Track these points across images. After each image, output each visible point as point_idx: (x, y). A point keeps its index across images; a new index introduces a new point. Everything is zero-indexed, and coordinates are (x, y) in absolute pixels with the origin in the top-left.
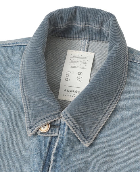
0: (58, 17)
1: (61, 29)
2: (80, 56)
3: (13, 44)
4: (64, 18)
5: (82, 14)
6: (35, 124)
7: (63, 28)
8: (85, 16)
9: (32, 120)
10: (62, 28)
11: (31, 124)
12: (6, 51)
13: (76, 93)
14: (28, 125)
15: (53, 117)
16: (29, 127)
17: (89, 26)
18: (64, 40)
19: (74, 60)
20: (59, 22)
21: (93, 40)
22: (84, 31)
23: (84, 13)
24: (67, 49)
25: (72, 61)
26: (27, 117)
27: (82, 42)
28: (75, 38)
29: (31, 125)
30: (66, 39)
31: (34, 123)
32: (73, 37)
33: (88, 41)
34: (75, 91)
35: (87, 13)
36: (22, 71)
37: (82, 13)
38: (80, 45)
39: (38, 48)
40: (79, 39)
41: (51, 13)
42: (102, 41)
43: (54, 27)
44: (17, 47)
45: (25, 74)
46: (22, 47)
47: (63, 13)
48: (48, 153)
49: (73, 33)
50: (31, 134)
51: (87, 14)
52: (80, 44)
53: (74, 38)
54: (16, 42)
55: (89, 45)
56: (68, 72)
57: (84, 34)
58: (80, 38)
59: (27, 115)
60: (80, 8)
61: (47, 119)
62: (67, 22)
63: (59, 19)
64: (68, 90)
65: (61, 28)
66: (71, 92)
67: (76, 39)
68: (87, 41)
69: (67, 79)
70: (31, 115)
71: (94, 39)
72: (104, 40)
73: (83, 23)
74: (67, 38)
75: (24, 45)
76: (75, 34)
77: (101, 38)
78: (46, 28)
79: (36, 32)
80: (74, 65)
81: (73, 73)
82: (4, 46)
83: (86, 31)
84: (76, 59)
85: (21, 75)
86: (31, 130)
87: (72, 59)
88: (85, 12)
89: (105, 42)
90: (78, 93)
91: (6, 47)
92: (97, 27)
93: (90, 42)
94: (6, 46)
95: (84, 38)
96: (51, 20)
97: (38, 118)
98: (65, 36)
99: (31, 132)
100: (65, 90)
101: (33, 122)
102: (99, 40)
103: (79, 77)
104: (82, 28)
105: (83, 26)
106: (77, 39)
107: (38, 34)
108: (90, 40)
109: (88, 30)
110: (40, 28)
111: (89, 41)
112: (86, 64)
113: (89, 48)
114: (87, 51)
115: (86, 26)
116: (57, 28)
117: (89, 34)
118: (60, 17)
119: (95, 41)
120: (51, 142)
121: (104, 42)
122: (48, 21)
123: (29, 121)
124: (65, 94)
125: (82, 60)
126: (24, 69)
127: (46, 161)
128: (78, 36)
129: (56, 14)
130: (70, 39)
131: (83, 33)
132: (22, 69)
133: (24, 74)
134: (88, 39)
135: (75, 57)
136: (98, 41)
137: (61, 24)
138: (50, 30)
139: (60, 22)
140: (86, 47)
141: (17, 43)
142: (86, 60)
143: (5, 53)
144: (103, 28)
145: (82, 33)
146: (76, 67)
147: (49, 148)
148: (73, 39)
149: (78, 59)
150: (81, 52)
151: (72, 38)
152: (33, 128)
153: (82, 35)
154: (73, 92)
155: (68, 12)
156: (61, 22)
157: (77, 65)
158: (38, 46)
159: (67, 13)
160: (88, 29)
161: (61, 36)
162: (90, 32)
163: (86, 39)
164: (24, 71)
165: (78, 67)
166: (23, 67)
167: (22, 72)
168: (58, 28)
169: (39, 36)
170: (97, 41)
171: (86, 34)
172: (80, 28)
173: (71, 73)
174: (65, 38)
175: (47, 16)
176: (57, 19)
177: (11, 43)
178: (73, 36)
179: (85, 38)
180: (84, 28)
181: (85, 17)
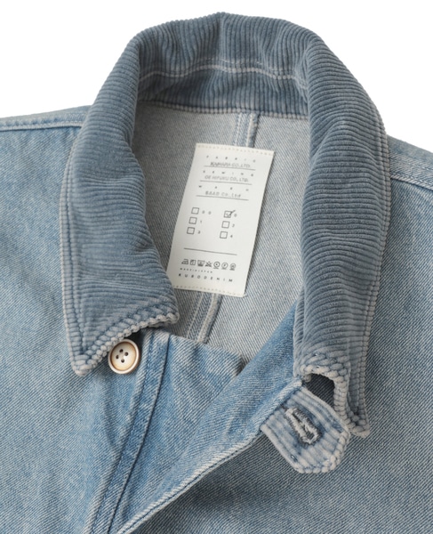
0: (165, 43)
1: (177, 81)
2: (231, 161)
3: (45, 122)
4: (184, 48)
5: (233, 36)
6: (98, 338)
7: (182, 75)
8: (243, 39)
9: (87, 328)
10: (180, 78)
11: (84, 339)
12: (26, 142)
13: (216, 268)
14: (74, 344)
15: (145, 313)
16: (78, 348)
17: (257, 70)
18: (186, 115)
19: (215, 175)
20: (168, 57)
21: (271, 114)
22: (244, 87)
23: (238, 33)
24: (195, 141)
25: (209, 177)
26: (71, 320)
27: (238, 120)
28: (218, 108)
29: (84, 344)
30: (192, 112)
31: (93, 335)
32: (211, 106)
33: (255, 115)
34: (213, 261)
35: (247, 33)
36: (66, 197)
37: (233, 32)
38: (233, 130)
39: (111, 131)
40: (229, 110)
41: (146, 30)
42: (296, 114)
43: (156, 72)
44: (57, 131)
45: (75, 205)
46: (71, 132)
47: (181, 32)
48: (131, 429)
49: (211, 94)
50: (84, 367)
51: (248, 36)
52: (232, 124)
53: (214, 108)
54: (52, 118)
55: (256, 129)
56: (195, 211)
57: (242, 94)
58: (232, 108)
59: (69, 316)
60: (228, 16)
61: (129, 321)
62: (192, 59)
63: (170, 49)
64: (192, 261)
65: (177, 76)
66: (200, 265)
67: (221, 111)
68: (253, 116)
69: (191, 231)
70: (81, 315)
71: (272, 111)
72: (301, 112)
73: (238, 62)
74: (194, 110)
75: (75, 125)
76: (216, 95)
77: (292, 106)
78: (131, 74)
79: (104, 85)
80: (213, 190)
81: (210, 213)
82: (20, 127)
83: (249, 85)
84: (218, 171)
85: (64, 208)
86: (84, 357)
87: (209, 171)
88: (243, 31)
89: (303, 117)
90: (220, 267)
91: (25, 130)
92: (276, 73)
93: (262, 118)
94: (25, 127)
95: (243, 106)
96: (145, 51)
97: (105, 320)
98: (191, 102)
99: (84, 362)
100: (185, 262)
101: (91, 333)
102: (287, 113)
103: (226, 225)
104: (234, 76)
105: (239, 71)
106: (225, 110)
107: (111, 91)
108: (262, 113)
109: (255, 84)
110: (116, 74)
111: (259, 116)
112: (249, 187)
113: (258, 137)
114: (253, 145)
115: (249, 70)
116: (165, 77)
117: (257, 95)
118: (173, 45)
119: (276, 114)
120: (140, 396)
121: (301, 119)
122: (138, 52)
123: (76, 333)
124: (183, 273)
125: (237, 173)
126: (71, 191)
127: (124, 449)
128: (225, 102)
129: (161, 33)
130: (203, 110)
131: (242, 92)
132: (67, 192)
133: (72, 203)
134: (255, 109)
135: (218, 165)
136: (285, 116)
137: (176, 63)
138: (144, 81)
139: (171, 59)
140: (249, 132)
141: (56, 120)
142: (247, 174)
143: (22, 148)
144: (295, 78)
145: (238, 93)
146: (220, 195)
147: (136, 413)
148: (212, 111)
149: (223, 170)
150: (235, 147)
151: (209, 108)
152: (89, 352)
153: (238, 98)
154: (209, 265)
155: (194, 31)
156: (174, 58)
157: (223, 188)
158: (111, 126)
159: (191, 31)
160: (253, 82)
161: (178, 101)
162: (261, 90)
163: (250, 109)
164: (71, 197)
165: (225, 196)
166: (69, 185)
167: (68, 199)
168: (167, 75)
169: (112, 96)
170: (280, 115)
171: (247, 95)
172: (230, 78)
173: (203, 212)
174: (190, 109)
175: (135, 38)
176: (164, 48)
177: (40, 119)
178: (211, 103)
179: (247, 106)
180: (242, 78)
181: (243, 45)
